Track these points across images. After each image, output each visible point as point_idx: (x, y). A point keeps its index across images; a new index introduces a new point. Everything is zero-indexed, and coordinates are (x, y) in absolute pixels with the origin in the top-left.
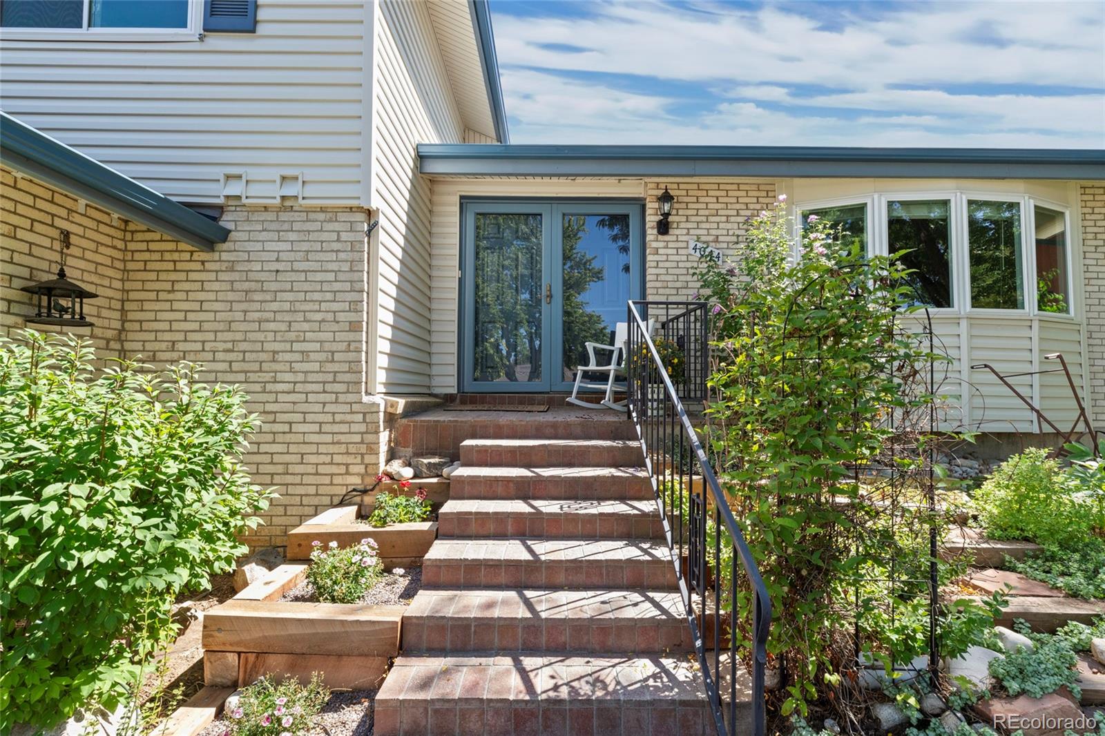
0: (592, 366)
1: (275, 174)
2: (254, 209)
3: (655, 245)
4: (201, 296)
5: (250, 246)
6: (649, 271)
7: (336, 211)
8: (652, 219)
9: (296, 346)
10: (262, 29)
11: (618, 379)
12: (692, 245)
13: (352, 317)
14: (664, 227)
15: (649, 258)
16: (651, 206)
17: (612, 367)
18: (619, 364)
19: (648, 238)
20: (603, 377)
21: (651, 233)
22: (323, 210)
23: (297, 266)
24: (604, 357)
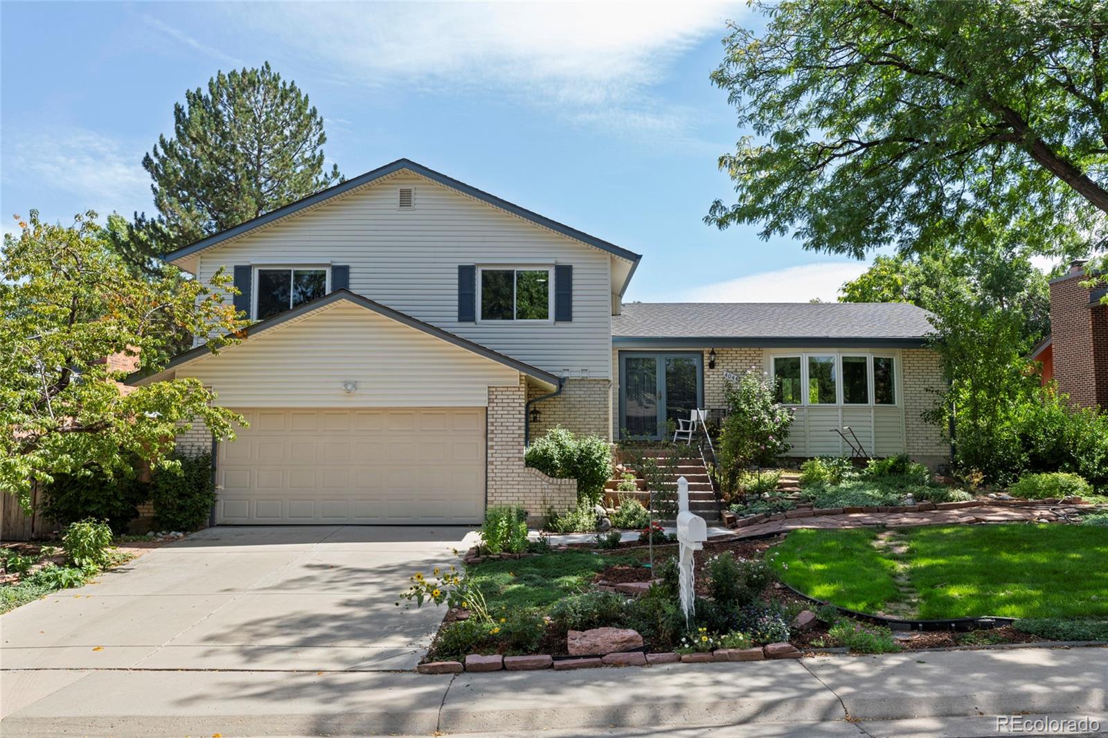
0: (681, 430)
1: (580, 369)
2: (572, 380)
3: (708, 373)
4: (554, 409)
5: (570, 393)
6: (706, 385)
7: (599, 381)
8: (706, 362)
9: (587, 426)
10: (574, 319)
11: (693, 434)
12: (725, 373)
13: (606, 416)
14: (712, 365)
15: (706, 379)
16: (706, 356)
17: (690, 431)
18: (693, 429)
19: (705, 370)
20: (687, 434)
21: (706, 368)
22: (595, 380)
23: (587, 399)
24: (686, 426)
